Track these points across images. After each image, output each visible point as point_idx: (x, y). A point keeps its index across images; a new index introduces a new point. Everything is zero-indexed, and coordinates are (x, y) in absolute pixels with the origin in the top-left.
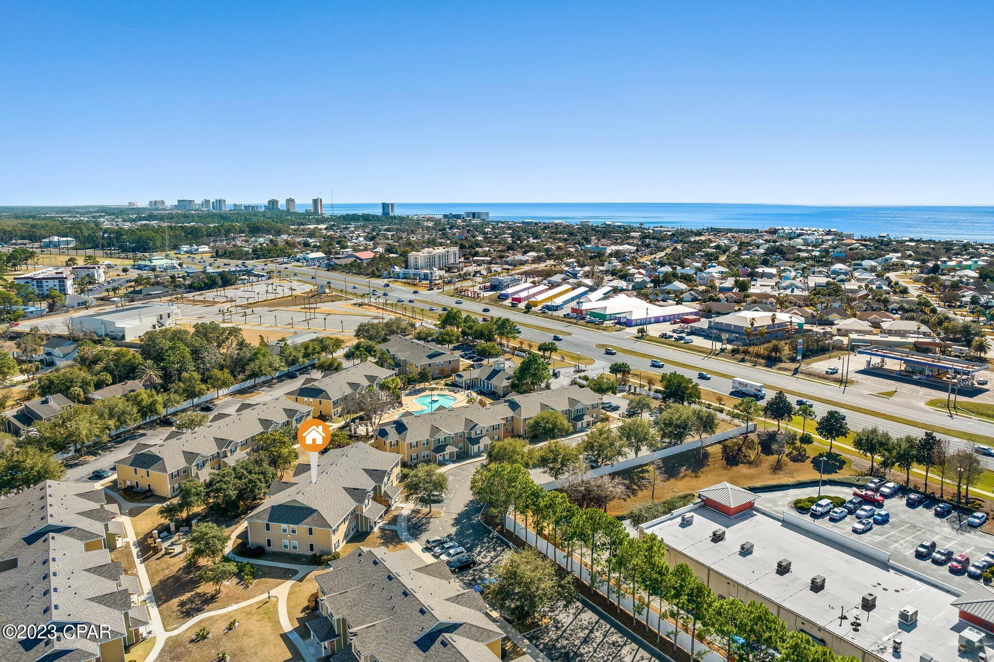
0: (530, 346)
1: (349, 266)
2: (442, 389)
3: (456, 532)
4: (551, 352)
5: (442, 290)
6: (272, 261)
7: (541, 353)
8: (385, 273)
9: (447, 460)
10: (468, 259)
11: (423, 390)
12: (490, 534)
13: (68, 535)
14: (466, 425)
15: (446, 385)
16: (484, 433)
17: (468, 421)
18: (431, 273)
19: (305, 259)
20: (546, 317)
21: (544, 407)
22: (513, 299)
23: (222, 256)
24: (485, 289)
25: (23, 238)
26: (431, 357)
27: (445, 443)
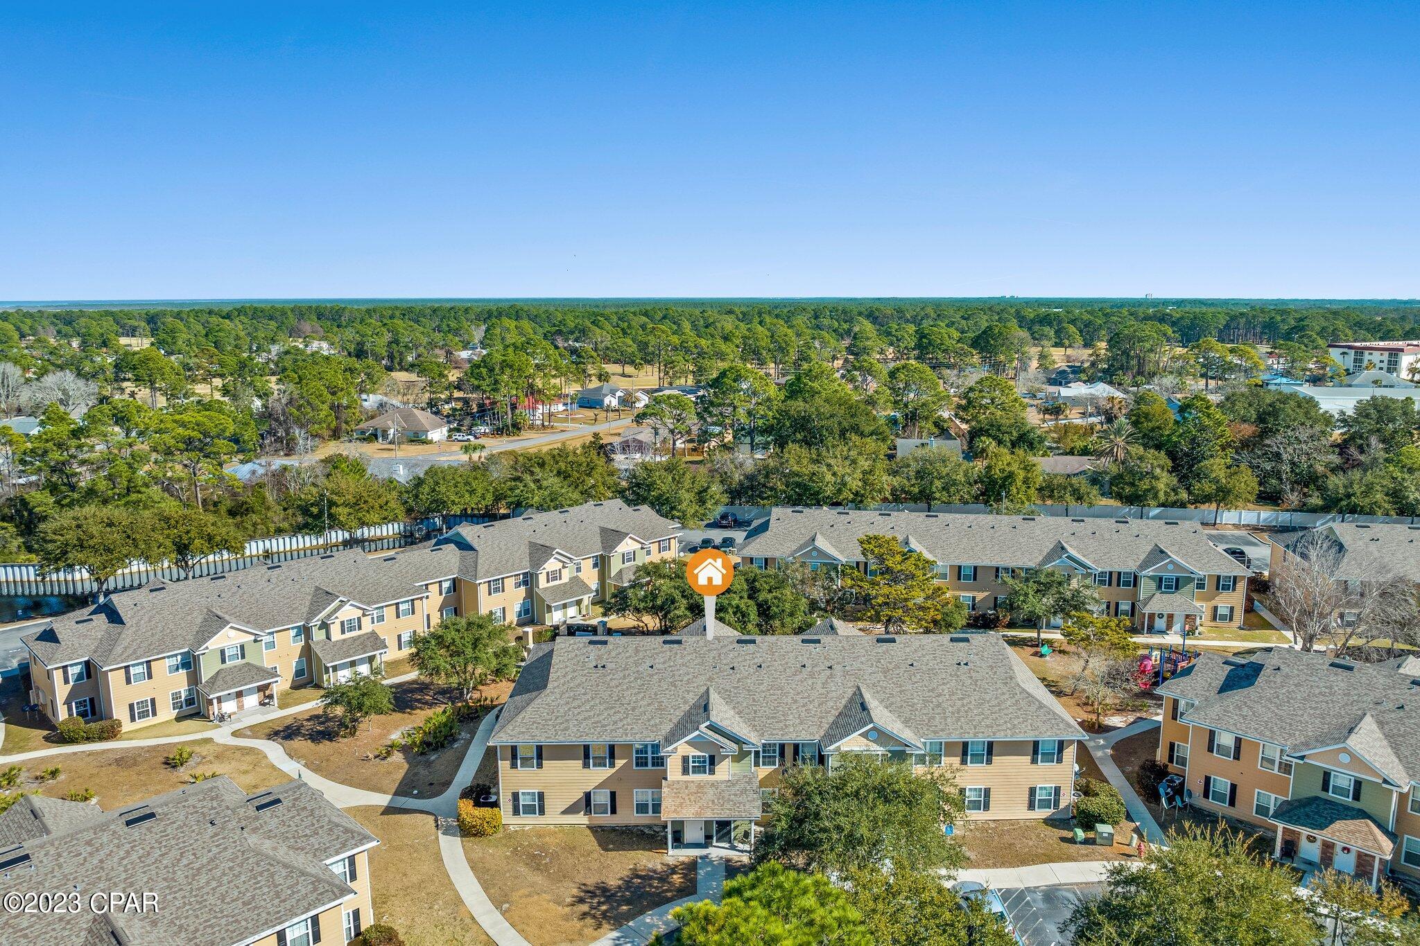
27: (1357, 805)
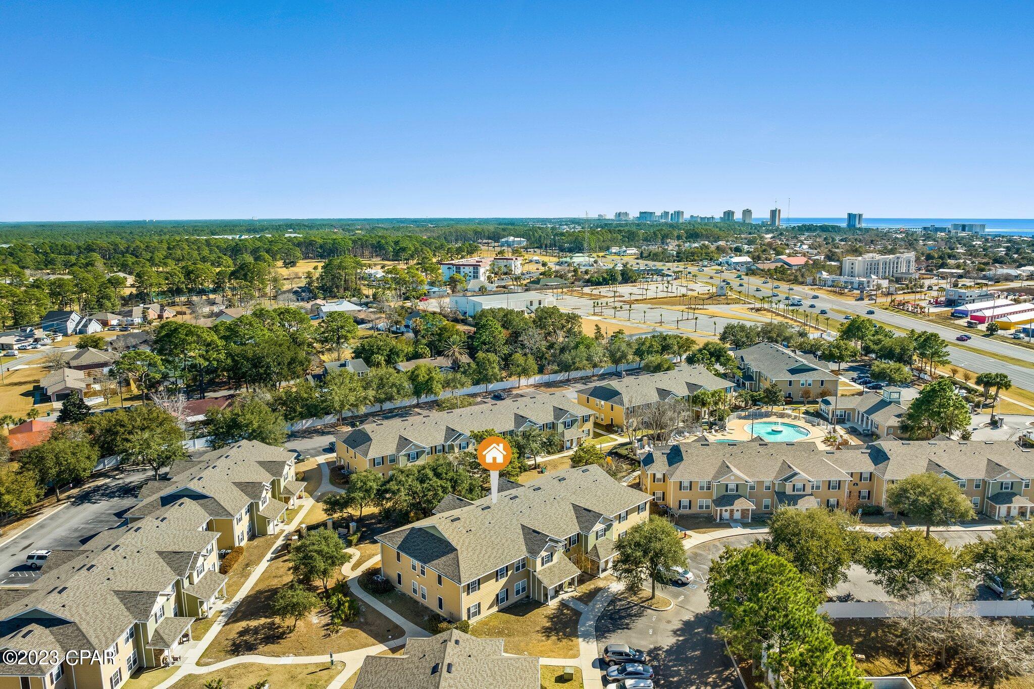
0: (967, 378)
1: (773, 272)
2: (796, 417)
3: (671, 647)
4: (999, 388)
5: (874, 301)
6: (692, 264)
7: (981, 389)
8: (809, 279)
9: (736, 521)
10: (932, 270)
11: (767, 415)
12: (726, 669)
13: (201, 505)
14: (781, 471)
15: (807, 413)
16: (808, 490)
17: (786, 466)
18: (868, 282)
19: (727, 263)
20: (1019, 345)
21: (934, 466)
22: (973, 318)
23: (646, 257)
24: (937, 304)
25: (489, 238)
26: (793, 371)
27: (737, 493)
